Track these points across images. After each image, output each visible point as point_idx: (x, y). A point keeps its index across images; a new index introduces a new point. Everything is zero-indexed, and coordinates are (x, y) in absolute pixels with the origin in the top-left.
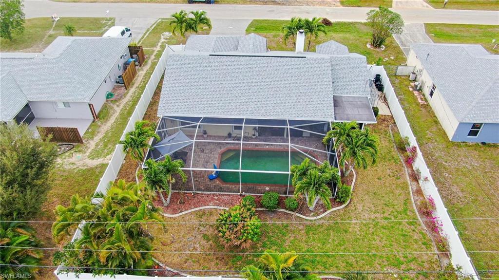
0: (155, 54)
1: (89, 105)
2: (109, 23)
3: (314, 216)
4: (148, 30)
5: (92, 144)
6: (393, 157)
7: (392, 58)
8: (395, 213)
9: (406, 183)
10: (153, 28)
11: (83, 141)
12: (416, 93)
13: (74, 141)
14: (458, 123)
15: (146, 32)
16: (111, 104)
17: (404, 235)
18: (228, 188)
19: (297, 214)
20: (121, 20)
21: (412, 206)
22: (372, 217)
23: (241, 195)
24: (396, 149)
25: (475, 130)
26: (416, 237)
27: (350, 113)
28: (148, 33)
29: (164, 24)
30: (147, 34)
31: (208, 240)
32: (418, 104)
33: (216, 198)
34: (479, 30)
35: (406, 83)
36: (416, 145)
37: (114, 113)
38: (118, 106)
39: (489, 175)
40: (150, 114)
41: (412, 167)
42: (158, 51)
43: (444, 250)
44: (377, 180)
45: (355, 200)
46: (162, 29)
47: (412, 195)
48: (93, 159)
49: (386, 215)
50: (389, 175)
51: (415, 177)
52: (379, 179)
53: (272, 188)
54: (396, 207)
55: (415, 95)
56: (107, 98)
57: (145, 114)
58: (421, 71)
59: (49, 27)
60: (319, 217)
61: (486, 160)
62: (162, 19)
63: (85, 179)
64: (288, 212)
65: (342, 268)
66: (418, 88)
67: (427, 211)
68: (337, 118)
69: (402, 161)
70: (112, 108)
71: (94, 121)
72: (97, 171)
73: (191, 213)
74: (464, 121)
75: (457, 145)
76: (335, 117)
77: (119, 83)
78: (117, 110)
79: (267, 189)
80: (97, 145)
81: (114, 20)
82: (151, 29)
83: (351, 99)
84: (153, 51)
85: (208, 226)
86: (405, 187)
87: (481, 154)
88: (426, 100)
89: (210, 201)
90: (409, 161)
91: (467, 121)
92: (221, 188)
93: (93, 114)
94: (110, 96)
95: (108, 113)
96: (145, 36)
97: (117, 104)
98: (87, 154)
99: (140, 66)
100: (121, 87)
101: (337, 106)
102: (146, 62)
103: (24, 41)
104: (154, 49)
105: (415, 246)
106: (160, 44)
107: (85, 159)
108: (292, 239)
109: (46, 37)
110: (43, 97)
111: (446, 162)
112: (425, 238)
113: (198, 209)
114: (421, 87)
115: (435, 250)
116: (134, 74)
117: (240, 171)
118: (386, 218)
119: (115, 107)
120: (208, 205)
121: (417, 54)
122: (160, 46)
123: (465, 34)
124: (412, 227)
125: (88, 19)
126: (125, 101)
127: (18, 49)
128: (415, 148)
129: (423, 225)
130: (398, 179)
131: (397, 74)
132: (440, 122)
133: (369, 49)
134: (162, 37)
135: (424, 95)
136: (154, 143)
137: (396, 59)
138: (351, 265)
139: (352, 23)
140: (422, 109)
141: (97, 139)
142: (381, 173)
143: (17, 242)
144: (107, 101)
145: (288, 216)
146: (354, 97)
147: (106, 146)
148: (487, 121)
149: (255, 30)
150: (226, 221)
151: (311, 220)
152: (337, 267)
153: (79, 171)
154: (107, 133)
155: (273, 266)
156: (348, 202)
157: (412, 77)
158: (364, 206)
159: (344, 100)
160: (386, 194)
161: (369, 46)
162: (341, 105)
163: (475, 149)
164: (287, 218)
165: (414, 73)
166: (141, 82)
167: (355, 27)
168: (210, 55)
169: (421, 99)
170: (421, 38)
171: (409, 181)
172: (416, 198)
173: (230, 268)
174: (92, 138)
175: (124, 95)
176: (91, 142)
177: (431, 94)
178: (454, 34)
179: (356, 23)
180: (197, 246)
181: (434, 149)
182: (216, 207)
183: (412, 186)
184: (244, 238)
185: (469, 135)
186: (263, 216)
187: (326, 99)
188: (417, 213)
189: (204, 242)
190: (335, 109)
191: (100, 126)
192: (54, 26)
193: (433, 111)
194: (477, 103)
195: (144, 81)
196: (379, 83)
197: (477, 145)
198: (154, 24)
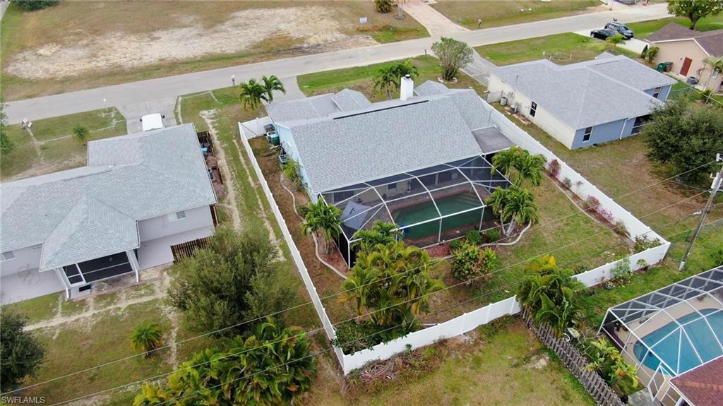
1: (212, 207)
2: (113, 115)
3: (512, 241)
4: (176, 114)
8: (571, 218)
9: (562, 194)
10: (179, 109)
12: (515, 116)
14: (574, 133)
17: (588, 233)
19: (499, 244)
20: (125, 108)
21: (578, 209)
22: (556, 227)
23: (440, 245)
25: (587, 134)
26: (597, 231)
27: (490, 144)
28: (180, 116)
29: (189, 102)
30: (180, 118)
32: (524, 126)
34: (524, 46)
35: (501, 109)
37: (232, 212)
38: (229, 204)
41: (558, 179)
43: (623, 233)
46: (193, 108)
47: (572, 201)
49: (565, 222)
51: (566, 185)
53: (462, 230)
54: (567, 213)
58: (511, 95)
60: (517, 240)
61: (605, 158)
62: (182, 96)
64: (490, 244)
66: (515, 111)
68: (486, 151)
69: (546, 176)
70: (224, 208)
71: (216, 226)
75: (579, 152)
76: (483, 150)
78: (233, 208)
79: (458, 232)
81: (117, 109)
86: (563, 197)
88: (530, 121)
90: (553, 175)
91: (581, 128)
93: (214, 217)
95: (225, 214)
97: (226, 201)
99: (215, 154)
105: (601, 237)
106: (210, 126)
109: (38, 150)
112: (603, 230)
114: (517, 109)
115: (615, 235)
117: (442, 217)
118: (566, 225)
119: (226, 205)
121: (502, 78)
122: (214, 128)
124: (589, 224)
126: (232, 196)
128: (556, 160)
129: (596, 221)
130: (553, 192)
132: (552, 136)
134: (204, 117)
135: (524, 116)
145: (493, 248)
146: (483, 129)
149: (309, 88)
151: (513, 245)
157: (503, 102)
160: (554, 206)
161: (441, 81)
163: (590, 152)
164: (494, 250)
165: (503, 98)
166: (231, 172)
168: (335, 119)
169: (523, 120)
171: (563, 191)
172: (577, 202)
175: (224, 190)
177: (533, 113)
178: (505, 53)
183: (568, 194)
185: (584, 140)
187: (466, 136)
188: (585, 213)
190: (478, 144)
192: (32, 135)
197: (590, 147)
198: (177, 104)
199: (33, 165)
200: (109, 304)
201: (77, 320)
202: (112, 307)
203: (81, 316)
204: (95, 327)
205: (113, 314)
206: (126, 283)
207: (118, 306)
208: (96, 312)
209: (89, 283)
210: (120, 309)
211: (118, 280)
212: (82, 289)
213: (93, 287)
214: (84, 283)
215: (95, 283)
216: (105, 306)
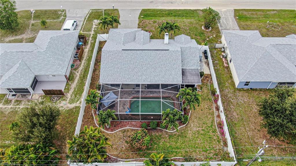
0: (91, 37)
1: (65, 76)
2: (63, 14)
3: (172, 130)
4: (85, 18)
5: (69, 95)
6: (209, 98)
7: (214, 36)
8: (207, 127)
9: (213, 112)
10: (88, 16)
11: (65, 94)
12: (224, 59)
13: (60, 94)
14: (239, 82)
15: (85, 20)
16: (74, 71)
17: (210, 138)
18: (135, 118)
19: (165, 130)
20: (69, 11)
21: (215, 124)
22: (197, 130)
23: (140, 122)
24: (211, 94)
25: (247, 84)
26: (215, 138)
27: (189, 79)
28: (86, 20)
29: (93, 13)
30: (85, 22)
31: (128, 143)
32: (224, 67)
33: (130, 123)
34: (263, 13)
35: (220, 53)
36: (219, 94)
37: (76, 77)
38: (78, 72)
39: (251, 106)
40: (94, 77)
41: (217, 104)
42: (93, 34)
43: (226, 144)
44: (201, 111)
45: (190, 122)
46: (93, 17)
47: (215, 118)
48: (71, 104)
49: (203, 128)
50: (206, 108)
51: (218, 109)
52: (202, 110)
54: (208, 124)
55: (223, 60)
56: (72, 67)
57: (92, 77)
58: (227, 48)
59: (29, 18)
60: (174, 131)
61: (251, 98)
62: (92, 10)
63: (69, 115)
64: (161, 129)
65: (183, 154)
66: (225, 57)
67: (221, 126)
68: (184, 82)
69: (213, 100)
70: (75, 74)
71: (67, 81)
72: (74, 110)
73: (119, 131)
74: (242, 81)
75: (240, 90)
77: (76, 58)
78: (78, 75)
79: (152, 118)
80: (71, 96)
81: (66, 11)
82: (87, 18)
83: (190, 71)
84: (90, 35)
85: (127, 137)
86: (213, 114)
87: (249, 95)
88: (228, 64)
89: (127, 125)
90: (216, 101)
91: (243, 81)
92: (131, 118)
93: (66, 79)
94: (72, 66)
95: (73, 77)
96: (85, 23)
97: (77, 71)
98: (68, 101)
99: (85, 46)
100: (77, 60)
101: (184, 75)
102: (88, 42)
103: (19, 29)
104: (91, 33)
105: (214, 142)
106: (93, 29)
107: (67, 104)
108: (163, 141)
109: (31, 25)
110: (42, 73)
111: (233, 100)
112: (218, 139)
113: (122, 129)
115: (222, 144)
116: (83, 51)
117: (140, 113)
118: (203, 130)
119: (76, 72)
120: (127, 127)
121: (225, 38)
122: (94, 31)
123: (255, 16)
124: (214, 134)
125: (50, 11)
126: (81, 68)
127: (18, 35)
128: (218, 95)
129: (218, 132)
130: (210, 110)
131: (216, 47)
132: (233, 77)
133: (203, 31)
134: (94, 24)
135: (227, 61)
137: (216, 36)
138: (187, 152)
139: (195, 10)
140: (225, 69)
141: (71, 92)
142: (203, 107)
143: (51, 153)
144: (72, 69)
145: (161, 131)
146: (192, 69)
147: (76, 96)
148: (252, 81)
149: (143, 17)
150: (135, 138)
151: (171, 133)
152: (181, 153)
153: (65, 111)
154: (75, 89)
156: (187, 123)
157: (223, 50)
158: (194, 125)
159: (187, 71)
160: (204, 118)
161: (203, 28)
162: (186, 74)
163: (247, 92)
164: (161, 132)
165: (224, 48)
166: (87, 56)
167: (197, 12)
168: (122, 50)
169: (226, 63)
170: (231, 21)
171: (215, 111)
172: (217, 119)
173: (138, 155)
174: (68, 92)
175: (80, 65)
176: (68, 94)
177: (231, 61)
178: (249, 16)
179: (198, 10)
180: (123, 146)
181: (228, 92)
182: (130, 128)
183: (216, 113)
184: (143, 145)
185: (244, 85)
186: (150, 131)
187: (178, 73)
188: (217, 127)
189: (126, 144)
190: (182, 77)
191: (71, 85)
192: (33, 17)
193: (230, 71)
194: (249, 72)
195: (88, 56)
196: (206, 55)
197: (248, 89)
198: (88, 14)
199: (25, 33)
200: (18, 104)
201: (6, 108)
202: (18, 106)
203: (8, 107)
204: (9, 113)
205: (17, 110)
206: (27, 98)
207: (20, 107)
208: (12, 106)
209: (16, 94)
210: (19, 108)
211: (25, 95)
212: (13, 95)
213: (17, 95)
214: (14, 93)
215: (18, 94)
216: (16, 105)
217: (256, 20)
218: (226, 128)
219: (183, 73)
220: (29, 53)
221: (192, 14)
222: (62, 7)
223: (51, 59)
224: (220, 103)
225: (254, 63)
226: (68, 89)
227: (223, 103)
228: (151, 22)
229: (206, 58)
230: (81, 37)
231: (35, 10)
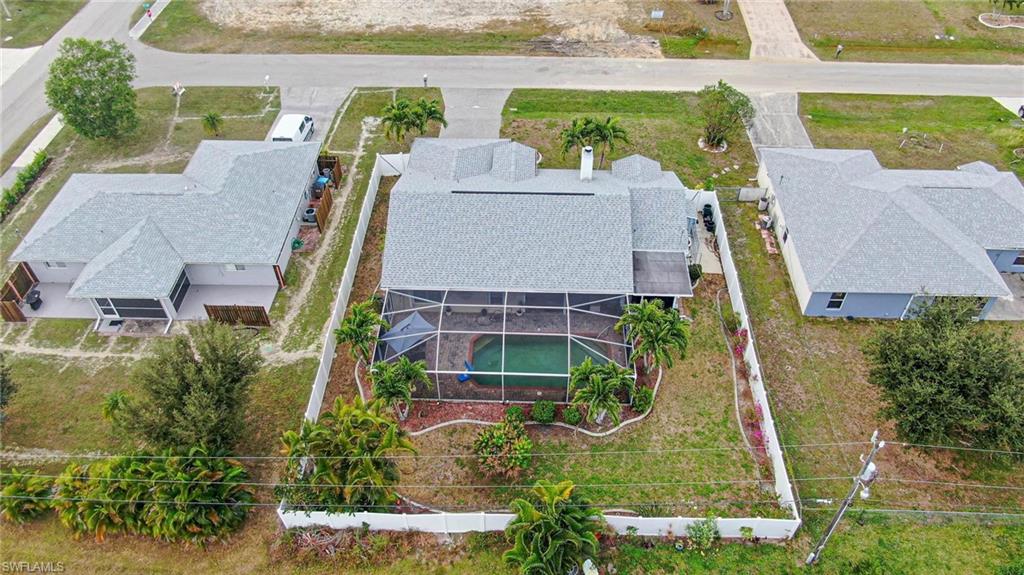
0: (356, 163)
1: (275, 267)
2: (271, 99)
3: (601, 431)
4: (338, 113)
5: (284, 327)
6: (717, 343)
7: (736, 167)
8: (712, 425)
9: (730, 382)
10: (346, 107)
11: (271, 323)
12: (764, 234)
13: (256, 323)
14: (810, 294)
15: (336, 117)
16: (301, 259)
17: (719, 456)
18: (485, 394)
19: (580, 430)
20: (289, 90)
21: (735, 415)
22: (680, 431)
23: (503, 403)
24: (722, 330)
25: (836, 300)
26: (734, 458)
27: (656, 280)
28: (340, 118)
29: (363, 99)
30: (338, 122)
31: (463, 466)
32: (765, 254)
33: (470, 408)
34: (888, 106)
35: (752, 215)
36: (748, 328)
37: (308, 275)
38: (312, 262)
39: (848, 367)
40: (363, 277)
41: (742, 357)
42: (362, 157)
43: (768, 475)
44: (691, 378)
45: (659, 408)
46: (361, 110)
47: (736, 399)
48: (289, 351)
49: (699, 428)
50: (709, 371)
51: (744, 373)
52: (694, 376)
53: (546, 392)
54: (713, 416)
55: (764, 236)
56: (294, 248)
57: (356, 276)
58: (773, 198)
59: (171, 108)
60: (608, 433)
61: (849, 345)
62: (360, 89)
63: (284, 381)
64: (567, 426)
65: (636, 500)
66: (768, 226)
67: (753, 422)
68: (638, 288)
69: (729, 347)
70: (304, 266)
71: (280, 289)
72: (299, 369)
73: (437, 430)
74: (818, 290)
75: (814, 321)
76: (635, 287)
77: (307, 221)
78: (312, 270)
79: (539, 393)
80: (291, 329)
81: (278, 91)
82: (343, 111)
83: (659, 258)
84: (353, 157)
85: (461, 448)
86: (729, 388)
87: (844, 334)
88: (778, 246)
89: (462, 413)
90: (739, 351)
91: (823, 290)
92: (476, 393)
93: (278, 278)
94: (297, 245)
95: (299, 274)
96: (336, 126)
97: (311, 258)
98: (280, 343)
99: (336, 188)
100: (312, 227)
101: (638, 270)
102: (345, 180)
103: (137, 140)
104: (354, 153)
105: (733, 469)
106: (362, 143)
107: (278, 351)
108: (572, 462)
109: (171, 129)
110: (206, 258)
111: (791, 349)
112: (746, 459)
113: (447, 424)
114: (772, 223)
115: (757, 473)
116: (329, 203)
117: (502, 373)
118: (697, 433)
119: (307, 263)
120: (460, 418)
121: (768, 171)
122: (363, 147)
123: (864, 114)
124: (732, 444)
125: (233, 89)
126: (322, 252)
127: (131, 156)
128: (746, 331)
129: (746, 441)
130: (720, 375)
131: (740, 199)
132: (794, 284)
133: (701, 151)
134: (364, 127)
135: (776, 238)
136: (382, 333)
137: (743, 168)
138: (647, 495)
139: (677, 94)
140: (769, 262)
141: (290, 317)
142: (697, 368)
143: (231, 475)
144: (294, 254)
145: (568, 432)
146: (664, 253)
147: (304, 330)
148: (852, 291)
149: (516, 112)
150: (487, 443)
151: (598, 438)
152: (629, 498)
153: (272, 370)
154: (302, 308)
155: (546, 498)
156: (649, 410)
157: (761, 205)
158: (669, 417)
159: (649, 257)
160: (702, 398)
161: (701, 144)
162: (645, 267)
163: (836, 328)
164: (566, 435)
165: (764, 200)
166: (341, 218)
167: (684, 101)
168: (453, 192)
169: (772, 244)
170: (789, 126)
171: (735, 379)
172: (742, 403)
173: (494, 502)
174: (282, 318)
175: (319, 242)
176: (281, 323)
177: (785, 238)
178: (845, 114)
179: (686, 93)
180: (449, 474)
181: (777, 328)
182: (470, 421)
183: (739, 386)
184: (511, 465)
185: (828, 307)
186: (534, 432)
187: (622, 261)
188: (740, 425)
189: (457, 469)
190: (635, 275)
191: (290, 297)
192: (178, 105)
193: (785, 266)
194: (840, 262)
195: (346, 217)
196: (708, 218)
197: (840, 320)
198: (347, 99)
199: (156, 149)
200: (126, 350)
201: (90, 358)
202: (126, 355)
203: (96, 355)
204: (100, 373)
205: (123, 364)
206: (154, 330)
207: (133, 355)
208: (110, 355)
209: (121, 319)
210: (132, 359)
211: (148, 324)
212: (114, 323)
213: (124, 324)
214: (116, 317)
215: (128, 320)
216: (121, 352)
217: (866, 126)
218: (768, 427)
219: (638, 262)
220: (171, 199)
221: (668, 105)
222: (267, 77)
223: (237, 216)
224: (750, 354)
225: (857, 238)
226: (281, 310)
227: (761, 357)
228: (542, 126)
229: (710, 227)
230: (326, 163)
231: (185, 88)
